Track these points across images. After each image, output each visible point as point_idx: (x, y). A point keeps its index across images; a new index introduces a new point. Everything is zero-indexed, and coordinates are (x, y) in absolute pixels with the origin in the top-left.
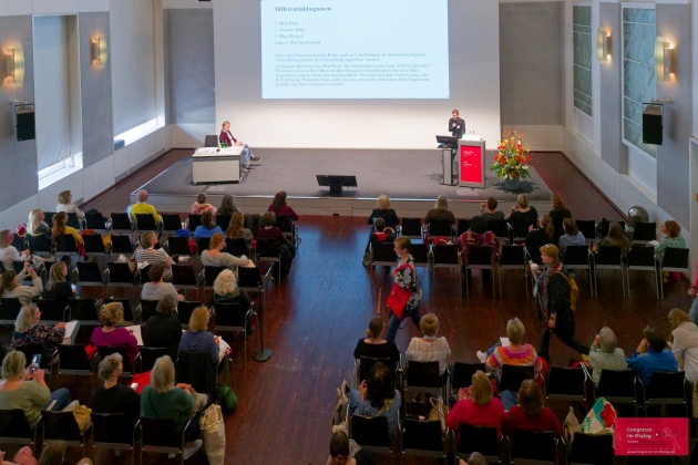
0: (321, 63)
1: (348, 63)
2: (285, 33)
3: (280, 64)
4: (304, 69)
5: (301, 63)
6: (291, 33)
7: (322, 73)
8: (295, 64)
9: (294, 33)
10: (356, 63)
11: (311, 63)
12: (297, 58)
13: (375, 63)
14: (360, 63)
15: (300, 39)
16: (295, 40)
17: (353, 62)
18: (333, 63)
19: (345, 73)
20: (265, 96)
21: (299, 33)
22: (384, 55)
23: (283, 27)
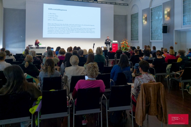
0: (63, 27)
1: (71, 27)
2: (51, 17)
3: (50, 26)
4: (57, 28)
5: (56, 27)
6: (53, 17)
7: (63, 30)
8: (54, 27)
9: (55, 17)
10: (74, 27)
11: (59, 27)
12: (55, 25)
13: (80, 27)
14: (76, 27)
15: (57, 19)
16: (55, 19)
17: (73, 27)
18: (67, 27)
19: (71, 30)
20: (44, 37)
21: (56, 17)
22: (82, 25)
23: (51, 15)
